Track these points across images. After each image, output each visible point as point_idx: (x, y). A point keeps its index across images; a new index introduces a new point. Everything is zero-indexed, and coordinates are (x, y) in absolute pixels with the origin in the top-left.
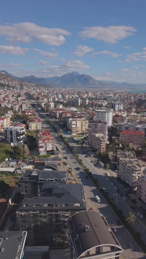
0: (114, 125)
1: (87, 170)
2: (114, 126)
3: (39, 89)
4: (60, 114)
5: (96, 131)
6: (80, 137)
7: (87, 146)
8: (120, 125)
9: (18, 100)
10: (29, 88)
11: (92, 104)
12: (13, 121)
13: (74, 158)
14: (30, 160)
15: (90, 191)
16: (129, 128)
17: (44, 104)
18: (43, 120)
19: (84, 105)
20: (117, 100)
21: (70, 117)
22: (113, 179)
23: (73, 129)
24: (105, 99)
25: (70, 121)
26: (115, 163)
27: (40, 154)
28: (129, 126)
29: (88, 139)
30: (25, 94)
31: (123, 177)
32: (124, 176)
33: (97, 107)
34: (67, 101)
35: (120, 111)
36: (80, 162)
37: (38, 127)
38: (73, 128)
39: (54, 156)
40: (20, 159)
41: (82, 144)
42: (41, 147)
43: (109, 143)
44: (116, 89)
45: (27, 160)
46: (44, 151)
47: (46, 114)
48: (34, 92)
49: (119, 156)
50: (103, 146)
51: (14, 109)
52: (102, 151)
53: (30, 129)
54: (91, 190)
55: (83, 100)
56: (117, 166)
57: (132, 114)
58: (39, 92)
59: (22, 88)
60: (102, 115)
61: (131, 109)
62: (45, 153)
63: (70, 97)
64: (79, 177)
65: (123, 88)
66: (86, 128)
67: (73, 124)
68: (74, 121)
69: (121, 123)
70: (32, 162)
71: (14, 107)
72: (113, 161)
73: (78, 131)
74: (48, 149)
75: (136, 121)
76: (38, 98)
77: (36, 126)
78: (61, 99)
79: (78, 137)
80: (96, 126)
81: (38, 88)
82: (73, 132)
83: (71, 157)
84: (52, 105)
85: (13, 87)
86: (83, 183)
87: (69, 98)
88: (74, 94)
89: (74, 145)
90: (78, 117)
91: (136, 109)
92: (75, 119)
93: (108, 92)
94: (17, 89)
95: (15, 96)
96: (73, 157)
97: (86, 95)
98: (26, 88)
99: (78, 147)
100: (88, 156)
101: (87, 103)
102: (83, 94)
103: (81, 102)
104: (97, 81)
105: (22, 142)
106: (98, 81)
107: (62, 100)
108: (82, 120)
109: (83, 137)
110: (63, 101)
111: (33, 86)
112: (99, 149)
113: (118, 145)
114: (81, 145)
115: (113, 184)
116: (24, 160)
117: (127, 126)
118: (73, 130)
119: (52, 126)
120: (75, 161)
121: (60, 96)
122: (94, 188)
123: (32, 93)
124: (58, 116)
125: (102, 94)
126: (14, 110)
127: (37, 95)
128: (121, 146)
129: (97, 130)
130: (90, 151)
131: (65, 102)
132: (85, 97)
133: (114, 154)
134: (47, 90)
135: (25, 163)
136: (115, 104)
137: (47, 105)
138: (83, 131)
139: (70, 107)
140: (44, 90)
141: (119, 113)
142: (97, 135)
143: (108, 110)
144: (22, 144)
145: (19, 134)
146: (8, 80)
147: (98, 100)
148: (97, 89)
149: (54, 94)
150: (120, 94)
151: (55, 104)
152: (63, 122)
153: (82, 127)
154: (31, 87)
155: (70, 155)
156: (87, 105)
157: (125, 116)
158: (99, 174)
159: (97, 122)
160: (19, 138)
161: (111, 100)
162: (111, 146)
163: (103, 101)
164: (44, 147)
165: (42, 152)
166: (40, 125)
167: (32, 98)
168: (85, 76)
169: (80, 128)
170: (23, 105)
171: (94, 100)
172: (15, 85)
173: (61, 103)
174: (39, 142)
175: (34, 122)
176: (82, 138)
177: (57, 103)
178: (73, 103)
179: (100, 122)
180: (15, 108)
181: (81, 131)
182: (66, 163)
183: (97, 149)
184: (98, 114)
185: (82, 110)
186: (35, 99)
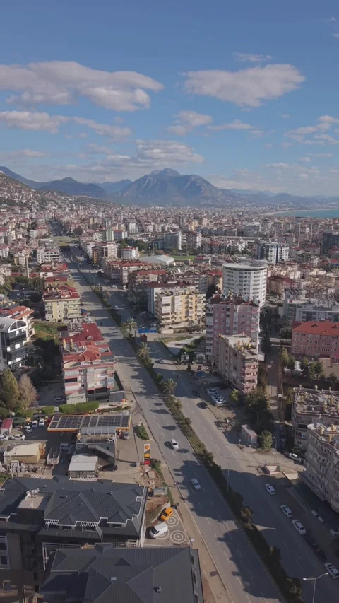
0: (272, 303)
1: (205, 458)
2: (271, 306)
3: (85, 209)
4: (129, 275)
5: (227, 325)
6: (182, 338)
7: (204, 368)
8: (291, 305)
9: (29, 237)
10: (60, 207)
11: (211, 246)
12: (6, 293)
13: (167, 409)
14: (35, 422)
15: (220, 539)
16: (315, 313)
17: (93, 248)
18: (87, 289)
19: (190, 249)
20: (271, 236)
21: (155, 285)
22: (288, 489)
23: (163, 317)
24: (241, 233)
25: (155, 296)
26: (286, 423)
27: (69, 402)
28: (315, 308)
29: (207, 348)
30: (50, 222)
31: (319, 486)
32: (323, 485)
33: (223, 255)
34: (149, 239)
35: (282, 263)
36: (184, 426)
37: (70, 311)
38: (163, 315)
39: (107, 406)
40: (8, 417)
41: (190, 362)
42: (70, 381)
43: (263, 360)
44: (264, 208)
45: (29, 419)
46: (80, 392)
47: (97, 271)
48: (70, 217)
49: (301, 409)
50: (251, 373)
51: (15, 260)
52: (247, 388)
53: (48, 316)
54: (222, 536)
55: (190, 235)
56: (296, 441)
57: (314, 273)
58: (83, 217)
59: (42, 207)
60: (241, 277)
61: (308, 258)
62: (82, 397)
63: (156, 229)
64: (183, 483)
65: (281, 207)
66: (198, 314)
67: (163, 303)
68: (168, 295)
69: (291, 301)
70: (42, 426)
71: (16, 255)
72: (279, 418)
73: (177, 323)
74: (90, 386)
75: (327, 291)
76: (79, 232)
77: (66, 310)
78: (136, 233)
79: (177, 339)
80: (228, 313)
81: (81, 208)
82: (163, 326)
83: (159, 408)
84: (112, 249)
85: (22, 206)
86: (194, 504)
87: (154, 231)
88: (166, 222)
89: (168, 365)
90: (178, 284)
91: (321, 258)
92: (169, 290)
93: (247, 217)
94: (31, 210)
95: (24, 228)
96: (164, 407)
97: (197, 224)
98: (54, 207)
99: (178, 371)
100: (209, 405)
101: (199, 244)
102: (189, 222)
103: (185, 242)
104: (219, 190)
105: (19, 359)
106: (224, 191)
107: (138, 235)
108: (187, 293)
109: (191, 340)
110: (141, 238)
111: (70, 202)
112: (238, 381)
113: (292, 366)
114: (185, 367)
115: (289, 510)
116: (21, 420)
117: (310, 309)
118: (163, 319)
119: (109, 306)
120: (169, 420)
121: (133, 226)
122: (230, 526)
123: (66, 219)
124: (126, 280)
125: (234, 221)
126: (16, 263)
127: (78, 223)
128: (300, 370)
129: (232, 323)
130: (212, 385)
131: (145, 240)
132: (193, 227)
133: (280, 395)
134: (104, 212)
135: (21, 430)
136: (268, 247)
137: (100, 250)
138: (192, 322)
139: (157, 254)
140: (96, 212)
141: (280, 271)
142: (232, 341)
143: (256, 265)
144: (20, 365)
145: (11, 338)
146: (9, 188)
147: (225, 235)
148: (220, 209)
149: (118, 221)
150: (276, 220)
151: (119, 248)
152: (137, 295)
153: (187, 312)
154: (66, 206)
155: (155, 401)
156: (199, 248)
157: (297, 277)
158: (243, 468)
159: (232, 301)
160: (9, 349)
161: (255, 235)
162: (269, 367)
163: (236, 237)
164: (79, 379)
165: (72, 395)
166: (75, 305)
167: (65, 231)
168: (193, 179)
169: (184, 315)
170: (38, 250)
171: (216, 235)
172: (28, 201)
173: (136, 244)
174: (65, 366)
175: (60, 298)
176: (188, 341)
177: (124, 244)
178: (163, 244)
179: (239, 301)
180: (18, 258)
181: (187, 323)
182: (144, 429)
183: (231, 380)
184: (231, 274)
185: (187, 263)
186: (72, 234)
